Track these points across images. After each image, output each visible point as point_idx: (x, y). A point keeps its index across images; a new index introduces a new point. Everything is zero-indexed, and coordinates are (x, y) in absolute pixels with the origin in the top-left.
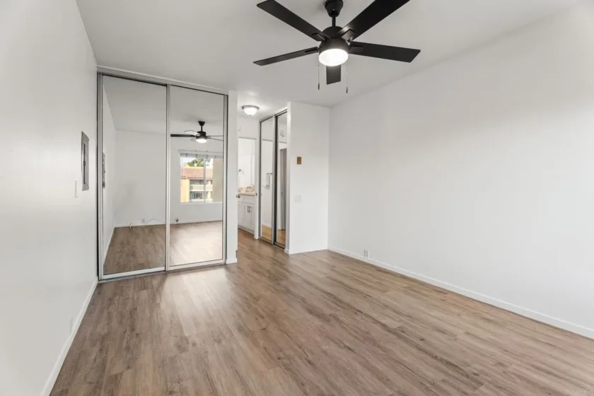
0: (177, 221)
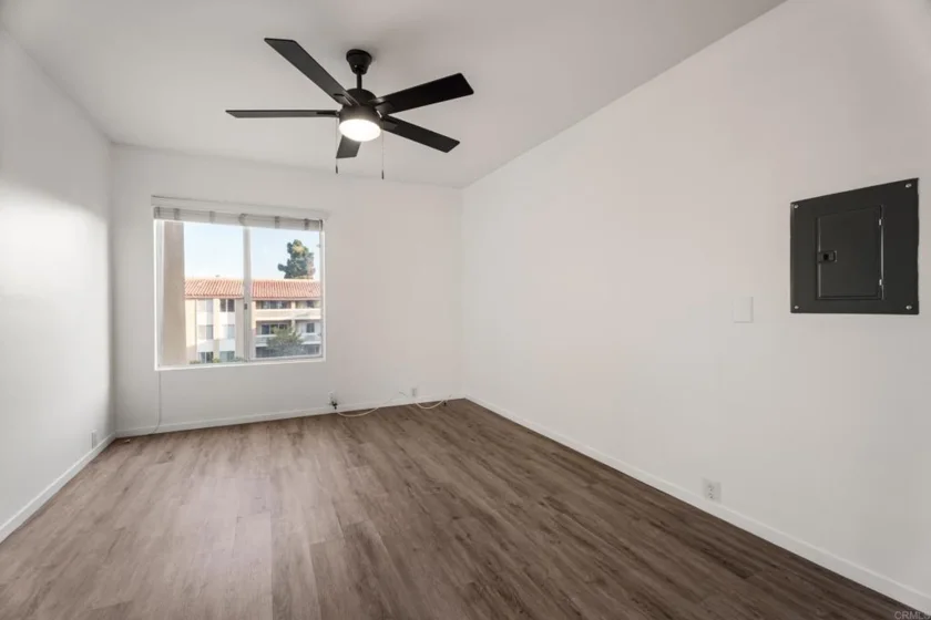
0: (335, 405)
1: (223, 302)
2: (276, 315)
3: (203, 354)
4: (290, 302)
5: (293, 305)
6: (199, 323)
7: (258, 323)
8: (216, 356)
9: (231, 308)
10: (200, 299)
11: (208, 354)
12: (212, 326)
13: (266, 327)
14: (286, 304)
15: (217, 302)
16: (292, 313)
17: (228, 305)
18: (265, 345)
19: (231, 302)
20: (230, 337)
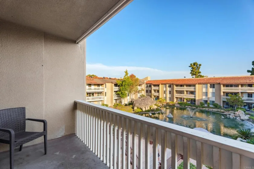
1: (211, 85)
2: (232, 89)
3: (204, 100)
4: (238, 85)
5: (240, 86)
6: (203, 91)
7: (224, 92)
8: (209, 102)
9: (214, 87)
10: (203, 84)
11: (206, 101)
12: (207, 92)
13: (227, 94)
14: (237, 86)
15: (209, 85)
16: (239, 89)
17: (213, 86)
18: (226, 100)
19: (214, 85)
20: (213, 96)
